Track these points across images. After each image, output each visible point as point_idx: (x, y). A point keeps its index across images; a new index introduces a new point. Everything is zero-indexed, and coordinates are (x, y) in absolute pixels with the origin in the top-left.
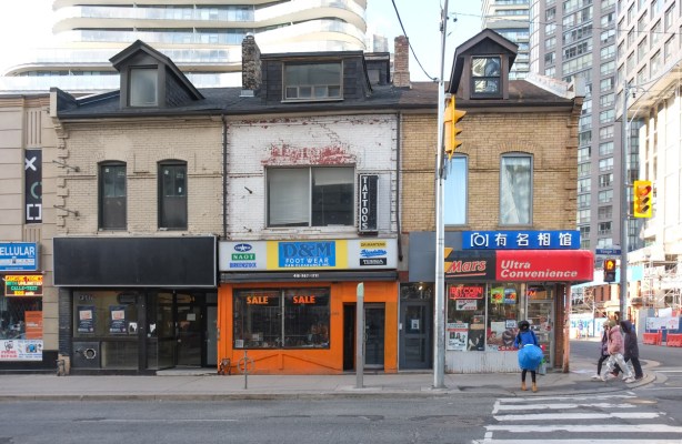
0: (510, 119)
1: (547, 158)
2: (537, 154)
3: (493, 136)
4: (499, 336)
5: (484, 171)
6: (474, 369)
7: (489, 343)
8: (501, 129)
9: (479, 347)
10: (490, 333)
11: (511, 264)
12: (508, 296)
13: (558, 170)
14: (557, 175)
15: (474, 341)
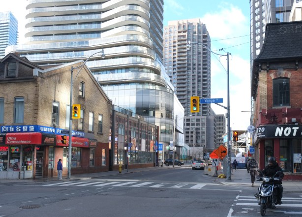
0: (18, 84)
1: (29, 98)
2: (25, 97)
3: (13, 91)
4: (13, 165)
5: (9, 104)
6: (3, 178)
7: (10, 168)
8: (15, 88)
9: (5, 169)
10: (10, 164)
11: (11, 138)
12: (16, 150)
13: (32, 102)
14: (32, 104)
15: (5, 167)
